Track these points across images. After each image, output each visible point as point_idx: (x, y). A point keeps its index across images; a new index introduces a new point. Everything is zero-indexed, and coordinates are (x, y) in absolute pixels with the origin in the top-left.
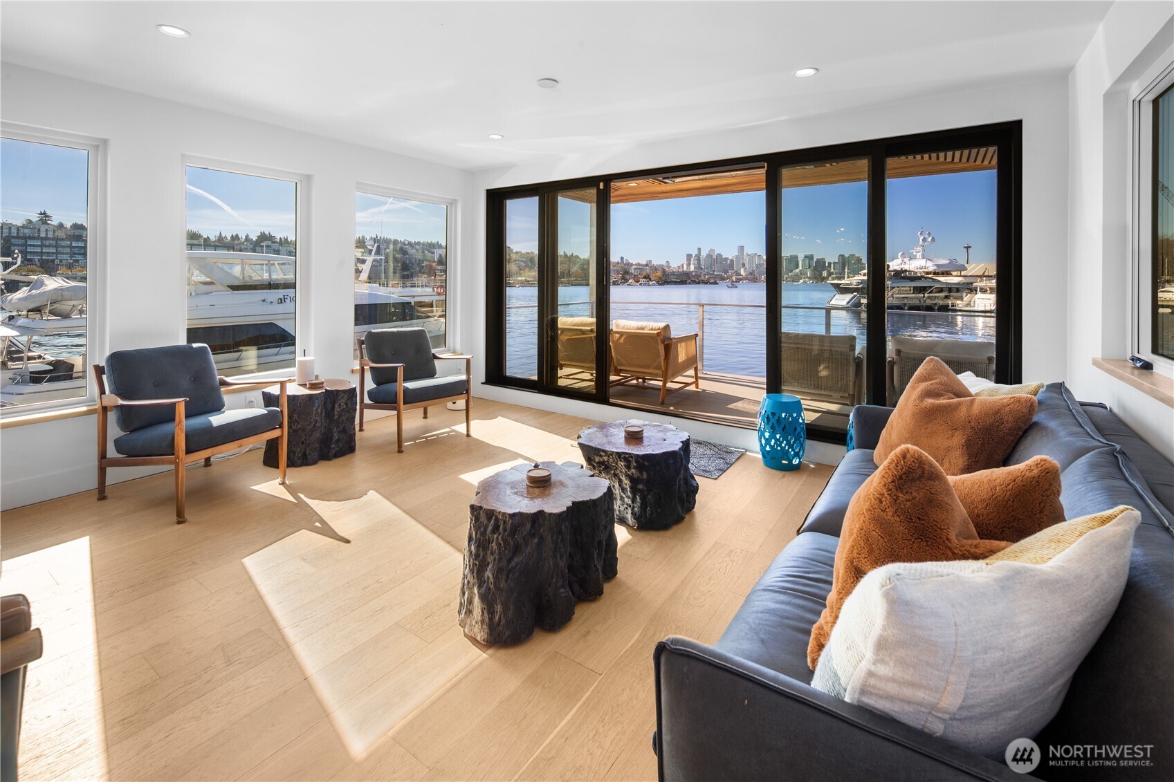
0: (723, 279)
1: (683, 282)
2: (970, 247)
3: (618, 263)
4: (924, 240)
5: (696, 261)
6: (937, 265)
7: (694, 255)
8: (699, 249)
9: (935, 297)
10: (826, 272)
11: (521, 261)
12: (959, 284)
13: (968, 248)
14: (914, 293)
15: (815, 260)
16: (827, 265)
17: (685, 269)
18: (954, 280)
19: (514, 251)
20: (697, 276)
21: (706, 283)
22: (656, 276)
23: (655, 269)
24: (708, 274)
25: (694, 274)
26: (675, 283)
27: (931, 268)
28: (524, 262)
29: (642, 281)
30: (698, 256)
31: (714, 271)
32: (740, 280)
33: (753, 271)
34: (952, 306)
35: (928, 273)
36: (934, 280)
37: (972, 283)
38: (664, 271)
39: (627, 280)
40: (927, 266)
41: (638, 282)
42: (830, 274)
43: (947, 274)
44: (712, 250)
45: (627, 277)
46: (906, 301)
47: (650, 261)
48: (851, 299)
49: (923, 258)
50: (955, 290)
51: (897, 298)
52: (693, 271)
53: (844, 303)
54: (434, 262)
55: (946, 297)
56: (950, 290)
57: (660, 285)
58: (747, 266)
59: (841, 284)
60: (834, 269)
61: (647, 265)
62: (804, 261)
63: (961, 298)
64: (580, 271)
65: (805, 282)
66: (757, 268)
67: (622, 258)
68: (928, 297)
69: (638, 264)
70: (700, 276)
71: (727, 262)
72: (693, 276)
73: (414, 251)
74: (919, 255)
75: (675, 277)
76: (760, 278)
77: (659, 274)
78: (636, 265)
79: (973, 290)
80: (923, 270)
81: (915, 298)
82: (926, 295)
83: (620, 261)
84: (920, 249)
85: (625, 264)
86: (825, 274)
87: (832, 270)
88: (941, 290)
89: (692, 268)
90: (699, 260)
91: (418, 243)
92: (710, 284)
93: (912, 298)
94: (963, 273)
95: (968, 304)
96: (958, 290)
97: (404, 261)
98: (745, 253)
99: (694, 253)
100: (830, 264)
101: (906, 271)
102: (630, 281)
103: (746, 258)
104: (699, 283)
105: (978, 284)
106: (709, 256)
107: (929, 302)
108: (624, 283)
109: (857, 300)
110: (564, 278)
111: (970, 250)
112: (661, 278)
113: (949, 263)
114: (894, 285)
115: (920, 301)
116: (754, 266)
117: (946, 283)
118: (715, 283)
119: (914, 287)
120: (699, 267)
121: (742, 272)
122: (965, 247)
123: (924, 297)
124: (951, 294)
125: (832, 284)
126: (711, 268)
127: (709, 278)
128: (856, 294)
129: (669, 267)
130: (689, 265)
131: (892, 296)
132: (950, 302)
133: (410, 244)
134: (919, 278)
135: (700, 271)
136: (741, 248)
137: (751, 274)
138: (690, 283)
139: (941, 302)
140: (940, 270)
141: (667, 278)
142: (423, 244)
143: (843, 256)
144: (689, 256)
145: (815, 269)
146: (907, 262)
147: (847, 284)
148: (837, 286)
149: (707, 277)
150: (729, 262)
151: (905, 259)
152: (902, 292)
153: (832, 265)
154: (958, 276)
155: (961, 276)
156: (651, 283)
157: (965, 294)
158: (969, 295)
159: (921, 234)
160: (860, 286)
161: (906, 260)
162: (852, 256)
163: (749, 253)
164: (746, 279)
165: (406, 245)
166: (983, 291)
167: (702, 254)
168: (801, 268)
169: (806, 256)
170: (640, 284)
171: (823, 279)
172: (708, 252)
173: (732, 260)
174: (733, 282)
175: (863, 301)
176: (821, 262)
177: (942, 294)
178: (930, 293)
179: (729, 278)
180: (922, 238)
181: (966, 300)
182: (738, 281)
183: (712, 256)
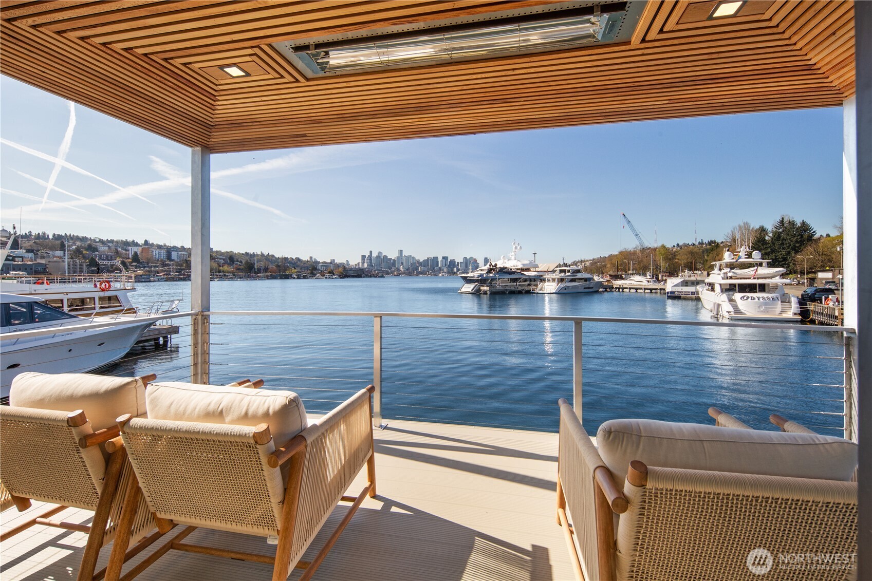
0: (388, 274)
1: (359, 276)
3: (308, 261)
4: (516, 248)
5: (369, 261)
6: (523, 264)
7: (367, 256)
8: (371, 252)
9: (523, 285)
10: (455, 268)
11: (221, 259)
12: (535, 276)
13: (535, 254)
14: (510, 282)
15: (449, 260)
16: (456, 264)
17: (360, 266)
18: (532, 274)
19: (214, 250)
20: (369, 271)
21: (376, 276)
22: (338, 272)
23: (338, 266)
24: (377, 270)
25: (367, 270)
26: (353, 277)
27: (520, 267)
28: (224, 260)
29: (327, 275)
30: (370, 257)
31: (382, 267)
32: (400, 274)
33: (409, 268)
34: (533, 290)
35: (518, 269)
36: (522, 274)
37: (542, 276)
38: (344, 268)
39: (315, 275)
40: (518, 264)
41: (324, 276)
42: (458, 270)
43: (528, 270)
44: (380, 253)
45: (315, 272)
46: (507, 288)
47: (334, 260)
48: (474, 287)
49: (515, 259)
50: (533, 280)
51: (502, 285)
52: (366, 268)
53: (470, 290)
54: (129, 258)
55: (529, 285)
56: (531, 280)
57: (341, 278)
58: (404, 264)
59: (467, 277)
60: (461, 267)
61: (331, 263)
62: (442, 261)
63: (536, 286)
64: (275, 268)
65: (443, 275)
66: (411, 266)
67: (311, 258)
68: (519, 285)
69: (324, 262)
70: (372, 271)
71: (391, 261)
72: (367, 272)
73: (106, 248)
74: (513, 258)
75: (353, 272)
76: (414, 273)
77: (341, 270)
78: (322, 263)
79: (543, 280)
80: (515, 267)
81: (512, 286)
82: (518, 284)
83: (309, 260)
84: (513, 253)
85: (314, 262)
86: (455, 270)
87: (459, 268)
88: (525, 280)
89: (366, 265)
90: (371, 259)
91: (112, 241)
92: (379, 277)
93: (510, 286)
94: (537, 269)
95: (541, 290)
96: (535, 280)
97: (92, 258)
98: (403, 255)
99: (367, 254)
100: (458, 263)
101: (506, 268)
102: (317, 276)
103: (404, 259)
104: (371, 277)
105: (547, 276)
106: (378, 257)
107: (520, 288)
108: (313, 277)
109: (478, 288)
110: (260, 273)
112: (342, 273)
113: (529, 263)
114: (500, 278)
115: (515, 287)
116: (410, 264)
117: (528, 275)
118: (383, 277)
119: (511, 278)
120: (370, 265)
121: (401, 268)
124: (531, 283)
125: (461, 277)
126: (380, 265)
127: (378, 273)
128: (477, 283)
129: (348, 264)
130: (363, 263)
131: (499, 285)
132: (531, 288)
133: (101, 241)
134: (514, 273)
135: (371, 268)
136: (401, 251)
137: (407, 270)
138: (364, 277)
139: (526, 288)
140: (524, 268)
141: (346, 272)
142: (117, 242)
143: (466, 258)
144: (363, 257)
145: (449, 266)
147: (472, 277)
148: (465, 278)
149: (376, 272)
150: (392, 261)
152: (504, 282)
155: (535, 271)
156: (334, 277)
157: (539, 283)
158: (541, 283)
159: (514, 244)
160: (480, 278)
161: (506, 261)
162: (471, 258)
163: (406, 255)
164: (403, 273)
165: (97, 242)
166: (548, 281)
167: (373, 255)
168: (440, 266)
169: (443, 258)
170: (326, 278)
171: (454, 273)
172: (377, 254)
173: (394, 260)
174: (395, 275)
175: (482, 288)
176: (453, 263)
177: (526, 283)
178: (520, 282)
179: (393, 272)
180: (514, 246)
181: (540, 286)
182: (398, 275)
183: (380, 257)
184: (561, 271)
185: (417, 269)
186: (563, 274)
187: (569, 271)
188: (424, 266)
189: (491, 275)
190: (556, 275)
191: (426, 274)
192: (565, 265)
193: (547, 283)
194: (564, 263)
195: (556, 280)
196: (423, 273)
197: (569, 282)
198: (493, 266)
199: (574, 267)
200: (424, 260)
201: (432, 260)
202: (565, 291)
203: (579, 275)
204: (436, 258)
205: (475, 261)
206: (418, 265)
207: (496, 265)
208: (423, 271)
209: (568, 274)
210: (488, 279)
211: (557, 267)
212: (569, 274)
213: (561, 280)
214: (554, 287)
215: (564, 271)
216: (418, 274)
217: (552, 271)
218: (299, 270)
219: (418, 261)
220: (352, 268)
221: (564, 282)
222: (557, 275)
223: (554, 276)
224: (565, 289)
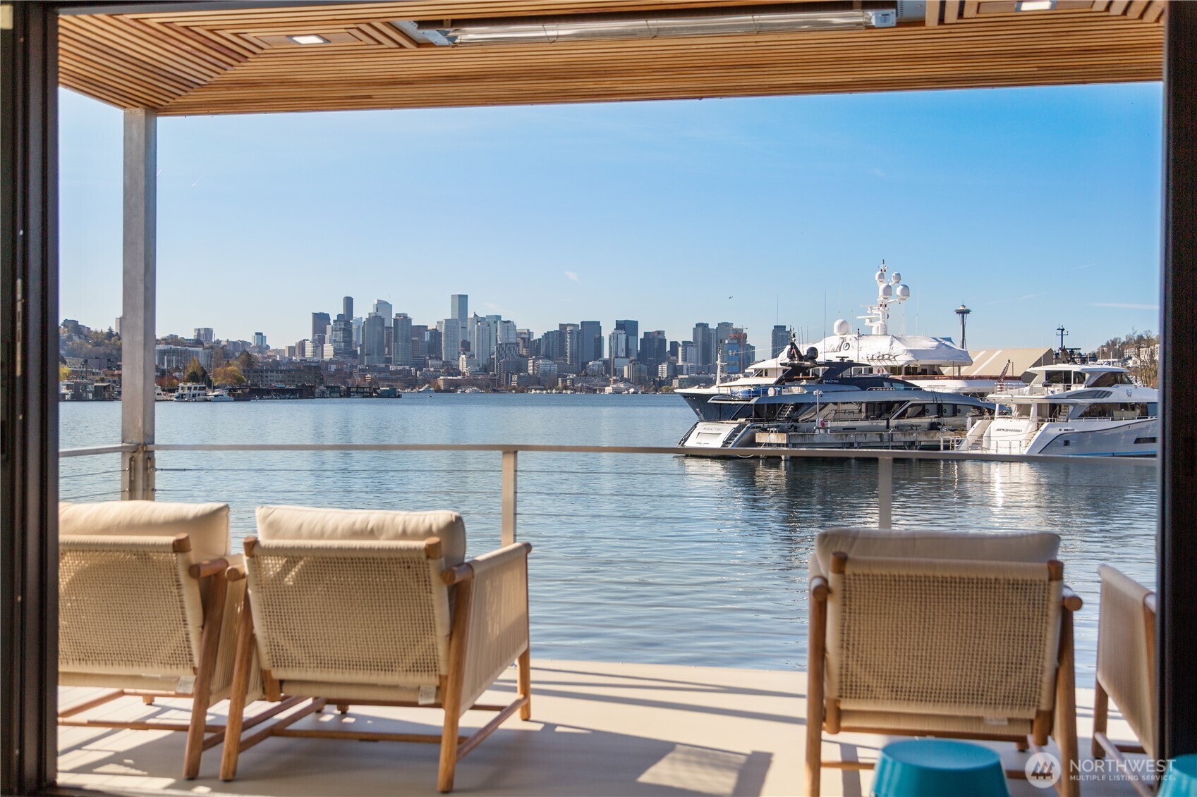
0: (412, 383)
1: (303, 392)
2: (968, 312)
4: (888, 290)
5: (340, 334)
6: (914, 352)
7: (333, 317)
8: (349, 302)
9: (912, 426)
10: (665, 366)
12: (955, 395)
14: (867, 418)
15: (641, 335)
16: (668, 348)
17: (309, 354)
18: (947, 386)
20: (343, 375)
21: (368, 393)
22: (226, 375)
23: (224, 353)
24: (372, 369)
25: (333, 368)
26: (282, 393)
27: (902, 360)
29: (185, 387)
30: (346, 319)
31: (388, 361)
32: (457, 385)
33: (491, 362)
34: (946, 447)
35: (895, 370)
36: (909, 387)
37: (982, 395)
38: (248, 360)
40: (894, 352)
41: (172, 391)
42: (675, 371)
43: (932, 372)
44: (383, 305)
46: (852, 438)
47: (209, 332)
48: (733, 435)
49: (886, 334)
50: (949, 410)
51: (833, 430)
52: (331, 362)
53: (716, 443)
55: (934, 427)
56: (940, 410)
57: (238, 399)
58: (474, 348)
59: (710, 396)
60: (685, 360)
61: (197, 342)
62: (613, 337)
63: (962, 429)
65: (617, 392)
66: (500, 357)
68: (897, 428)
69: (172, 340)
70: (351, 375)
71: (422, 336)
72: (332, 375)
74: (876, 327)
75: (280, 376)
76: (508, 380)
77: (235, 367)
79: (985, 410)
80: (884, 363)
81: (871, 429)
82: (893, 422)
83: (115, 330)
84: (878, 312)
86: (663, 371)
87: (680, 363)
88: (922, 411)
89: (328, 351)
90: (347, 330)
92: (380, 396)
93: (864, 431)
94: (965, 371)
95: (977, 443)
96: (955, 411)
98: (470, 315)
100: (674, 345)
101: (851, 364)
103: (473, 328)
104: (347, 394)
105: (998, 396)
106: (375, 320)
107: (900, 439)
109: (746, 437)
111: (968, 317)
112: (240, 381)
113: (937, 347)
114: (827, 400)
115: (881, 436)
116: (494, 348)
117: (933, 393)
118: (392, 394)
119: (868, 404)
120: (347, 349)
121: (463, 364)
122: (959, 312)
123: (888, 427)
124: (945, 420)
125: (686, 396)
126: (381, 351)
127: (374, 381)
128: (743, 420)
129: (262, 347)
130: (319, 342)
131: (823, 426)
132: (941, 437)
134: (878, 382)
135: (350, 361)
136: (462, 301)
137: (485, 369)
138: (322, 395)
139: (924, 441)
140: (919, 364)
141: (256, 379)
143: (705, 326)
144: (320, 320)
145: (641, 357)
146: (853, 343)
147: (724, 397)
148: (698, 402)
149: (369, 377)
150: (427, 337)
151: (848, 337)
152: (842, 416)
153: (680, 349)
154: (954, 378)
155: (958, 378)
156: (211, 394)
157: (969, 420)
158: (978, 422)
159: (881, 276)
160: (753, 401)
161: (850, 338)
162: (725, 326)
163: (481, 315)
164: (470, 382)
166: (1005, 412)
167: (356, 315)
168: (606, 355)
169: (620, 325)
170: (181, 398)
171: (660, 385)
172: (372, 310)
173: (436, 334)
174: (438, 390)
175: (761, 438)
176: (655, 342)
177: (926, 421)
178: (901, 416)
179: (430, 380)
180: (882, 286)
181: (972, 432)
182: (452, 388)
183: (383, 320)
184: (1052, 378)
185: (521, 368)
186: (1058, 389)
187: (1080, 377)
188: (548, 357)
189: (796, 390)
190: (1032, 392)
191: (553, 385)
192: (1069, 355)
193: (999, 422)
194: (1063, 349)
195: (1033, 410)
196: (543, 382)
197: (1081, 417)
198: (801, 358)
199: (1102, 365)
200: (547, 335)
201: (579, 333)
202: (1068, 452)
203: (1118, 394)
204: (595, 326)
205: (740, 337)
206: (524, 352)
207: (813, 352)
208: (545, 374)
209: (1076, 388)
210: (785, 406)
211: (1037, 364)
212: (1081, 388)
213: (1052, 410)
214: (1022, 437)
215: (1065, 378)
216: (523, 387)
217: (1019, 378)
218: (78, 367)
219: (526, 338)
220: (277, 363)
221: (1061, 418)
222: (1037, 393)
223: (1023, 394)
224: (1067, 443)
